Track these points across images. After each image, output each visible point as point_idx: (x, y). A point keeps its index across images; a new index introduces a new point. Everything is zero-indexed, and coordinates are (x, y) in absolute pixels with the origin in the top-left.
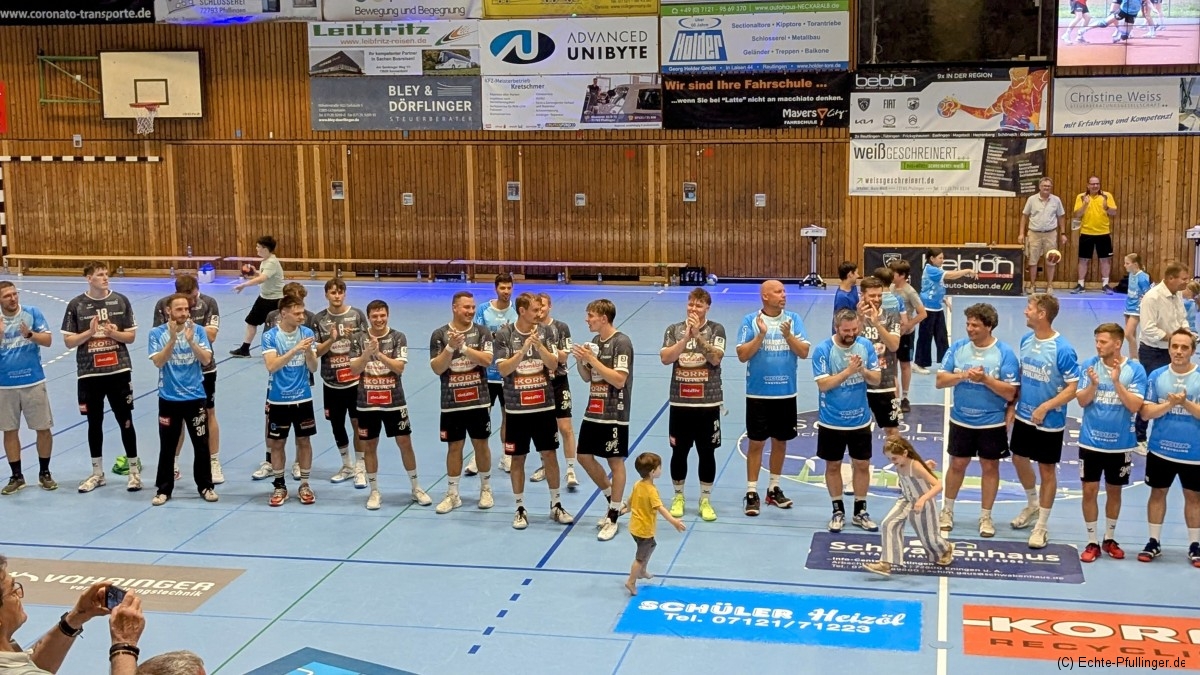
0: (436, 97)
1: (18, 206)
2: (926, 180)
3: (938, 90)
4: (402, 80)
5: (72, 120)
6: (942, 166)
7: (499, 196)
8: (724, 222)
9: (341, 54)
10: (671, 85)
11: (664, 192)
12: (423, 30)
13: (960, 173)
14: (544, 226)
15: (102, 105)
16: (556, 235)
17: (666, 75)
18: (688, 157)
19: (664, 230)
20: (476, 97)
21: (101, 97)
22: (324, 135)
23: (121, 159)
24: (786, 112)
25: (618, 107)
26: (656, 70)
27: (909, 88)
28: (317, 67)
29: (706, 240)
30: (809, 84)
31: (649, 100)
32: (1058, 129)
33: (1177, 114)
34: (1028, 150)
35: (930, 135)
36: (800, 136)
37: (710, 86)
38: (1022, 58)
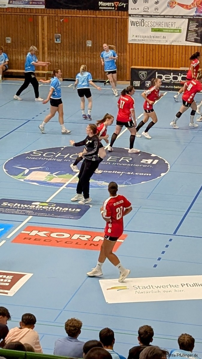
2: (162, 37)
6: (169, 31)
8: (73, 53)
11: (46, 38)
13: (177, 34)
18: (57, 22)
19: (46, 56)
29: (65, 61)
35: (164, 16)
36: (106, 14)
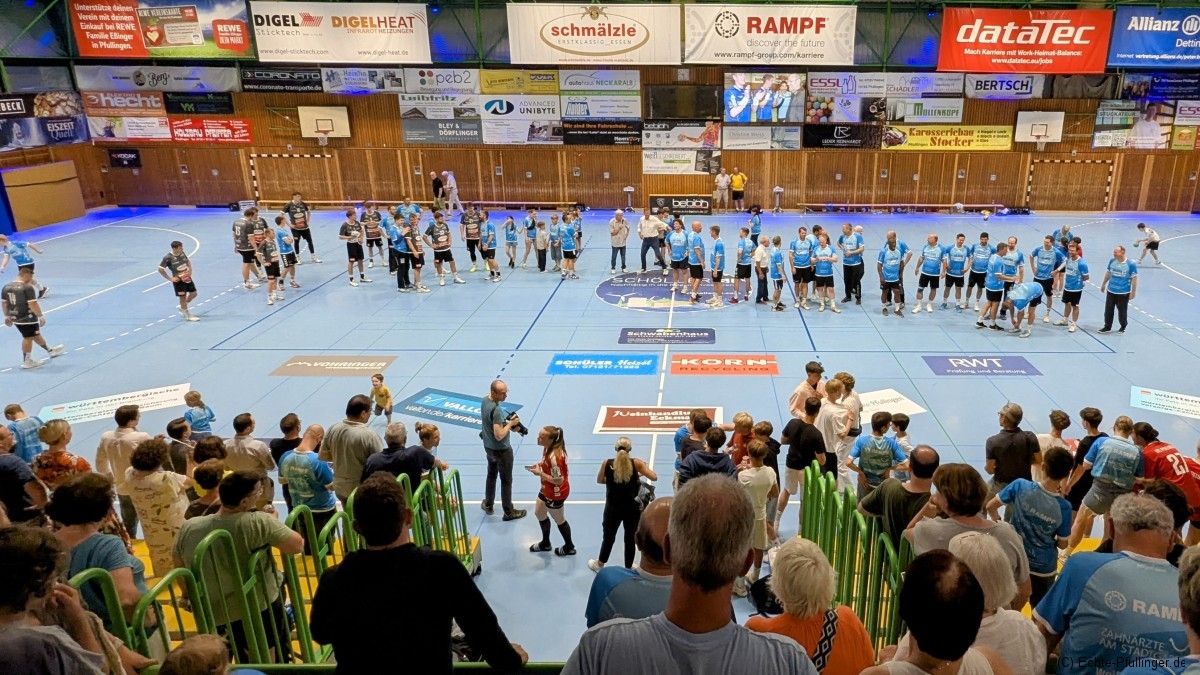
0: (461, 129)
1: (262, 178)
2: (674, 168)
3: (678, 130)
4: (445, 121)
5: (286, 137)
6: (680, 162)
7: (492, 173)
8: (591, 184)
9: (415, 109)
10: (566, 126)
11: (565, 172)
12: (453, 99)
13: (687, 165)
14: (514, 186)
15: (300, 131)
16: (519, 190)
17: (565, 121)
18: (575, 157)
19: (566, 187)
20: (479, 129)
21: (300, 127)
22: (410, 146)
23: (312, 156)
24: (616, 138)
25: (544, 134)
26: (559, 119)
27: (666, 129)
28: (404, 114)
29: (584, 192)
30: (625, 126)
31: (557, 132)
32: (724, 148)
33: (770, 141)
34: (714, 155)
35: (675, 149)
36: (621, 149)
37: (583, 126)
38: (710, 118)
